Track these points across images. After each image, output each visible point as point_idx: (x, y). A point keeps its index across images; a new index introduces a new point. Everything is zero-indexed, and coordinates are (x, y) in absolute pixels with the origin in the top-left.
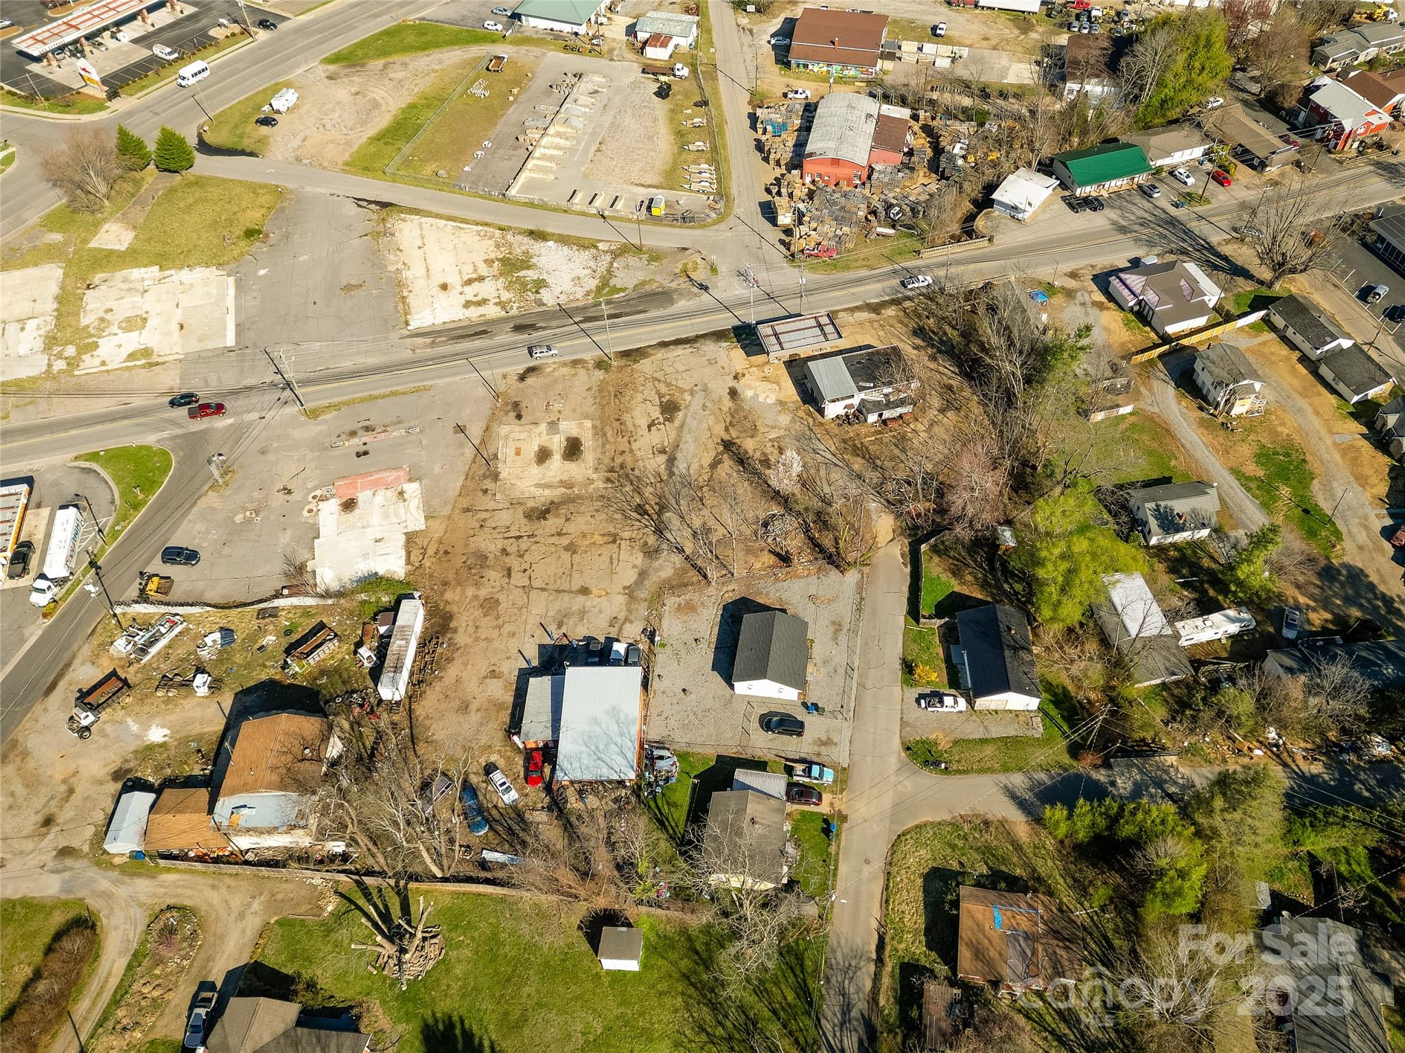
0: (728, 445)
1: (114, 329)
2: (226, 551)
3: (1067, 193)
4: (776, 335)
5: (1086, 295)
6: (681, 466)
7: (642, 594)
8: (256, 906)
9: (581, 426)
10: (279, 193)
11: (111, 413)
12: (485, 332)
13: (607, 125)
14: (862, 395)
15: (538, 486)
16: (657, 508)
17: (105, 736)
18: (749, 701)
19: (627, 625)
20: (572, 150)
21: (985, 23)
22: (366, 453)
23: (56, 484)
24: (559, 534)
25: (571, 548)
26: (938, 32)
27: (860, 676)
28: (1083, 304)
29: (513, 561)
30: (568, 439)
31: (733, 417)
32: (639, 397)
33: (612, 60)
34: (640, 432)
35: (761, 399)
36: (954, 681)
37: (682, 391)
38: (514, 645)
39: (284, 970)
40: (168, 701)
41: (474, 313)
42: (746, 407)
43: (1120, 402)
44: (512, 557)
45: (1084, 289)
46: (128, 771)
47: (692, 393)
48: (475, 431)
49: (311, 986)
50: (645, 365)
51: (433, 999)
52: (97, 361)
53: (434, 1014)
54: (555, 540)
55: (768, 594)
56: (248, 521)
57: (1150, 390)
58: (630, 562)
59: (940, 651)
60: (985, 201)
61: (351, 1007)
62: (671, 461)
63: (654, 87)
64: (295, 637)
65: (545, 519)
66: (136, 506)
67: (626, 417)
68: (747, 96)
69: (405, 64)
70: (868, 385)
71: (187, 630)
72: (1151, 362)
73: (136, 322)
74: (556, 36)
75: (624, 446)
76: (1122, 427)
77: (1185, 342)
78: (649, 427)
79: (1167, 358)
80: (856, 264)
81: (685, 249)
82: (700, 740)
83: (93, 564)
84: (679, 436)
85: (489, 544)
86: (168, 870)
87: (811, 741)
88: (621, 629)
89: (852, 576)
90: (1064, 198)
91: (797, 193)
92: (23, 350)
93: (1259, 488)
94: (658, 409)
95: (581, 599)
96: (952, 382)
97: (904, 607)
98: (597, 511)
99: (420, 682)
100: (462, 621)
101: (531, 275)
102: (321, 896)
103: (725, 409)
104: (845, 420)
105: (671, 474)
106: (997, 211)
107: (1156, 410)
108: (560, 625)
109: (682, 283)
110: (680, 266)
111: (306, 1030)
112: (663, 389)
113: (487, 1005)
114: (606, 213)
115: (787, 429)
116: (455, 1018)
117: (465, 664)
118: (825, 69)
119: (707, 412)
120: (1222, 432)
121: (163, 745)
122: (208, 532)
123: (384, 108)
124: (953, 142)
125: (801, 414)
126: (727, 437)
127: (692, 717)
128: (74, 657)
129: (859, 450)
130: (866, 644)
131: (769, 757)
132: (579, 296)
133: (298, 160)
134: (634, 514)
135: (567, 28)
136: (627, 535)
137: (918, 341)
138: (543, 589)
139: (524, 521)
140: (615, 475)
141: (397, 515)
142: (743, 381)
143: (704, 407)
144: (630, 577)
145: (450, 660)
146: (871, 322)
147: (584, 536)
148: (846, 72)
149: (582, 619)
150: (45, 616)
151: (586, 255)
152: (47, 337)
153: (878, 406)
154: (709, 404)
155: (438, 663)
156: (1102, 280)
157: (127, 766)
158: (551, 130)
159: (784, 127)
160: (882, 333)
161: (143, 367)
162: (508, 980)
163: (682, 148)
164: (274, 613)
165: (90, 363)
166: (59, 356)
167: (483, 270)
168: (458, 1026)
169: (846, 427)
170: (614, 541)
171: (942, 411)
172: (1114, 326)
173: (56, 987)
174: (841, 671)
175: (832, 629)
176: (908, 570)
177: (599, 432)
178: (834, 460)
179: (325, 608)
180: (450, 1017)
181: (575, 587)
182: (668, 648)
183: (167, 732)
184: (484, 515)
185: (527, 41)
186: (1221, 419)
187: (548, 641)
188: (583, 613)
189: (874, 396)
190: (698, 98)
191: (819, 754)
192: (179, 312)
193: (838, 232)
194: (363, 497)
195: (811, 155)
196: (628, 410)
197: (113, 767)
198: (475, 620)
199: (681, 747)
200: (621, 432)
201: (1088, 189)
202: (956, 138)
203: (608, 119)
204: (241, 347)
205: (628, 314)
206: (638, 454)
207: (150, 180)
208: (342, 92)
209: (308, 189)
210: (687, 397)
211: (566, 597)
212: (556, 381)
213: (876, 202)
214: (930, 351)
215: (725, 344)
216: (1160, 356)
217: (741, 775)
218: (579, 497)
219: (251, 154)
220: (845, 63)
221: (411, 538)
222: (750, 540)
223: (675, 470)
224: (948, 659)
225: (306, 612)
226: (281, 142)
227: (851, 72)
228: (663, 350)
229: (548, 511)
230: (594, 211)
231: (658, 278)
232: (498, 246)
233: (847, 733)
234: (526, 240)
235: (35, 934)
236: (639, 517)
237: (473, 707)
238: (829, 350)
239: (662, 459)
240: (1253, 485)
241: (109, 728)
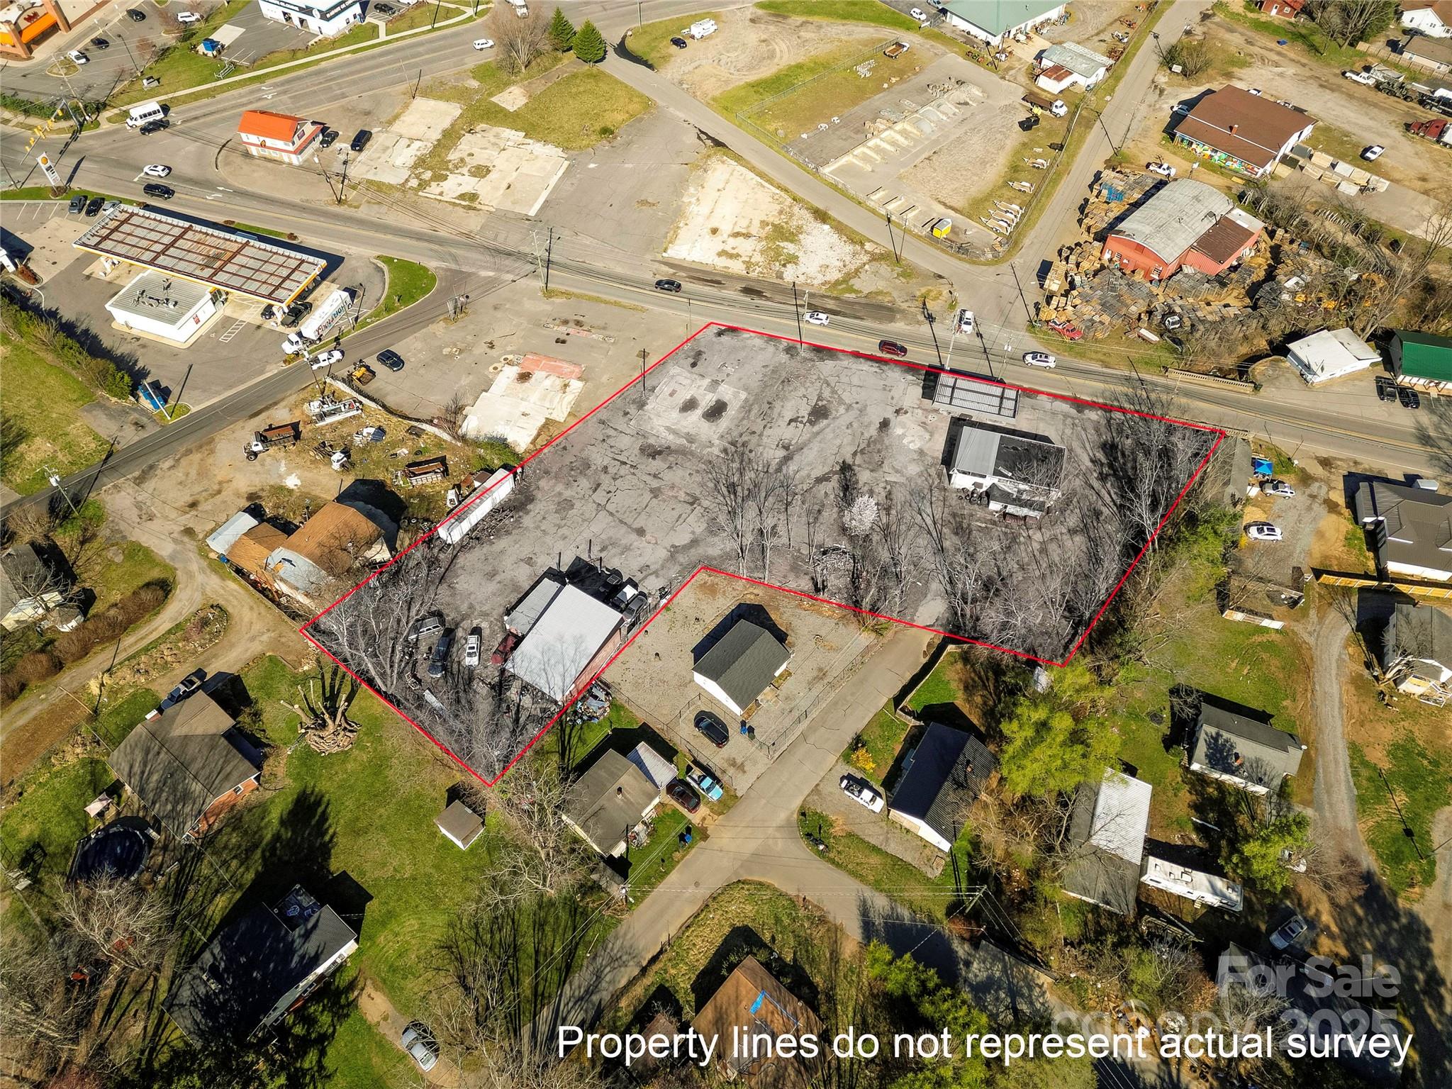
0: (845, 468)
1: (465, 170)
2: (422, 371)
3: (1387, 375)
4: (953, 388)
5: (1325, 489)
6: (792, 467)
7: (682, 559)
8: (265, 638)
9: (736, 395)
10: (647, 104)
11: (426, 234)
12: (719, 283)
13: (953, 137)
14: (995, 480)
15: (668, 429)
16: (746, 492)
17: (263, 465)
18: (701, 693)
19: (653, 577)
20: (905, 150)
21: (1435, 161)
22: (564, 342)
23: (354, 270)
24: (655, 476)
25: (656, 493)
26: (1369, 155)
27: (809, 728)
28: (1313, 497)
29: (606, 480)
30: (718, 402)
31: (869, 445)
32: (802, 391)
33: (1003, 78)
34: (780, 422)
35: (905, 441)
36: (888, 783)
37: (841, 401)
38: (560, 546)
39: (250, 693)
40: (314, 462)
41: (721, 263)
42: (887, 442)
43: (1274, 614)
44: (608, 476)
45: (1327, 482)
46: (259, 497)
47: (849, 408)
48: (652, 360)
49: (257, 715)
50: (827, 367)
51: (321, 776)
52: (438, 190)
53: (314, 786)
54: (649, 479)
55: (783, 615)
56: (451, 356)
57: (1321, 619)
58: (695, 524)
59: (898, 748)
60: (1280, 349)
61: (269, 745)
62: (787, 459)
63: (1023, 116)
64: (421, 459)
65: (654, 458)
66: (389, 309)
67: (778, 405)
68: (1109, 153)
69: (820, 27)
70: (1006, 472)
71: (359, 417)
72: (1346, 591)
73: (481, 172)
74: (968, 38)
75: (758, 427)
76: (1257, 639)
77: (1403, 588)
78: (791, 421)
79: (1368, 595)
80: (1094, 356)
81: (940, 277)
82: (640, 702)
84: (809, 441)
85: (599, 457)
86: (234, 580)
87: (726, 756)
88: (645, 577)
89: (865, 638)
90: (1378, 379)
91: (1085, 265)
92: (399, 162)
93: (1370, 779)
94: (809, 409)
95: (634, 536)
96: (1104, 510)
97: (896, 691)
98: (698, 472)
99: (478, 539)
100: (536, 508)
101: (789, 248)
102: (306, 656)
103: (867, 435)
104: (969, 496)
105: (779, 470)
106: (1288, 362)
107: (1311, 641)
108: (602, 550)
109: (914, 307)
110: (924, 290)
111: (226, 742)
112: (827, 393)
113: (350, 803)
114: (893, 218)
115: (909, 479)
116: (325, 799)
117: (516, 542)
118: (1209, 153)
119: (849, 431)
120: (1372, 702)
121: (290, 491)
122: (420, 351)
123: (776, 60)
124: (1292, 273)
125: (933, 471)
126: (849, 461)
127: (648, 680)
128: (283, 399)
129: (961, 530)
130: (836, 703)
131: (682, 747)
132: (816, 282)
133: (681, 83)
134: (724, 490)
135: (982, 36)
136: (706, 503)
137: (1100, 455)
138: (611, 514)
139: (637, 451)
140: (733, 449)
141: (551, 401)
142: (902, 418)
143: (850, 425)
144: (682, 538)
145: (508, 533)
146: (1066, 416)
147: (673, 487)
148: (1229, 163)
149: (622, 553)
150: (285, 362)
151: (849, 248)
152: (419, 158)
153: (1006, 497)
154: (855, 425)
155: (498, 531)
156: (1353, 482)
157: (260, 494)
158: (899, 127)
159: (1119, 196)
160: (1068, 431)
161: (464, 207)
162: (375, 796)
163: (1006, 184)
164: (418, 433)
165: (434, 189)
166: (418, 177)
167: (755, 230)
168: (323, 807)
169: (965, 503)
170: (692, 504)
171: (1072, 532)
172: (1331, 534)
173: (120, 618)
174: (796, 714)
175: (815, 673)
176: (924, 660)
177: (747, 408)
178: (932, 528)
179: (453, 449)
180: (323, 796)
181: (636, 526)
182: (671, 613)
183: (299, 483)
184: (612, 432)
185: (940, 37)
186: (1382, 687)
187: (585, 557)
188: (627, 549)
189: (1008, 486)
190: (1058, 141)
191: (724, 772)
192: (515, 174)
193: (1097, 318)
194: (538, 375)
195: (1119, 232)
196: (784, 399)
197: (252, 490)
198: (546, 512)
199: (621, 699)
200: (763, 415)
201: (1415, 380)
202: (1300, 269)
203: (959, 132)
204: (537, 220)
205: (845, 315)
206: (765, 439)
207: (566, 61)
208: (752, 36)
209: (671, 110)
210: (842, 410)
211: (624, 529)
212: (744, 348)
213: (1158, 304)
214: (1105, 470)
215: (910, 377)
216: (1362, 590)
217: (643, 749)
218: (692, 453)
219: (650, 67)
220: (1232, 152)
221: (548, 423)
222: (803, 561)
223: (784, 468)
224: (899, 760)
225: (439, 443)
226: (679, 64)
227: (1235, 165)
228: (852, 360)
229: (660, 453)
230: (883, 212)
231: (895, 294)
232: (781, 212)
233: (761, 768)
234: (808, 216)
235: (139, 575)
236: (726, 493)
237: (498, 578)
238: (1003, 425)
239: (781, 453)
240: (1365, 773)
241: (268, 460)
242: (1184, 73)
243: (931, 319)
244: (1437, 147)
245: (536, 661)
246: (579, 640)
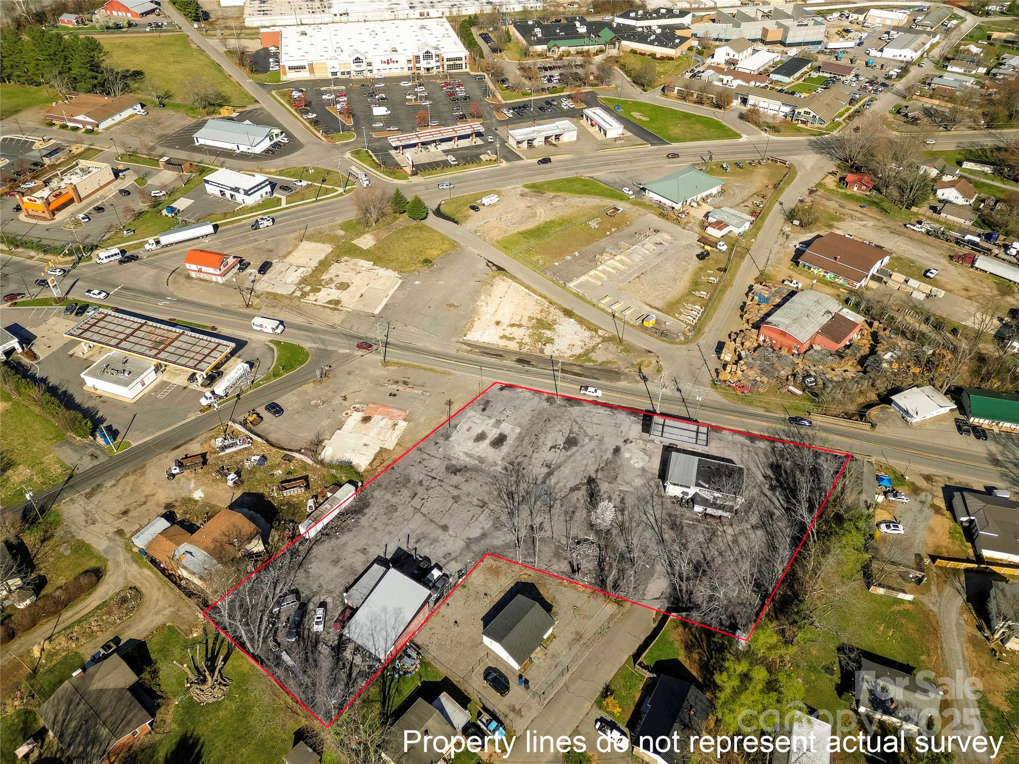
0: (591, 481)
1: (333, 286)
2: (296, 416)
3: (962, 417)
4: (663, 425)
5: (930, 497)
6: (553, 480)
7: (475, 548)
8: (167, 612)
9: (513, 430)
10: (454, 245)
11: (304, 326)
12: (501, 356)
13: (654, 264)
14: (697, 490)
15: (466, 453)
16: (521, 498)
17: (178, 483)
18: (489, 653)
19: (453, 562)
20: (622, 272)
21: (973, 279)
22: (395, 395)
23: (254, 349)
24: (456, 487)
25: (456, 499)
26: (928, 274)
27: (571, 679)
28: (922, 502)
29: (421, 491)
30: (501, 434)
31: (606, 465)
32: (558, 427)
33: (684, 228)
34: (544, 449)
35: (632, 462)
36: (631, 725)
37: (586, 434)
38: (386, 539)
39: (152, 655)
40: (215, 480)
41: (503, 343)
42: (619, 463)
43: (906, 589)
44: (423, 488)
45: (931, 492)
46: (173, 506)
47: (591, 439)
48: (456, 407)
49: (155, 673)
50: (576, 410)
51: (199, 722)
52: (314, 298)
53: (194, 730)
54: (451, 489)
55: (548, 591)
56: (317, 406)
57: (940, 592)
58: (484, 522)
59: (638, 695)
60: (886, 399)
61: (161, 697)
62: (550, 474)
63: (699, 251)
64: (291, 477)
65: (455, 474)
66: (275, 375)
67: (542, 436)
68: (757, 274)
69: (565, 199)
70: (704, 484)
71: (250, 448)
72: (955, 571)
73: (343, 286)
74: (660, 205)
75: (529, 452)
76: (896, 608)
77: (996, 569)
78: (551, 448)
79: (973, 575)
80: (759, 404)
81: (650, 352)
82: (443, 660)
83: (238, 395)
84: (565, 461)
85: (416, 474)
86: (149, 568)
87: (507, 703)
88: (448, 562)
89: (610, 608)
90: (957, 420)
91: (748, 344)
92: (289, 281)
93: (996, 720)
94: (564, 439)
95: (440, 531)
96: (776, 511)
97: (634, 650)
98: (486, 484)
99: (327, 535)
100: (370, 512)
101: (548, 333)
102: (195, 626)
103: (605, 458)
104: (679, 501)
105: (544, 482)
106: (892, 409)
107: (935, 609)
108: (417, 542)
109: (633, 372)
110: (639, 360)
111: (130, 695)
112: (576, 429)
113: (219, 744)
114: (616, 314)
115: (636, 489)
116: (201, 741)
117: (355, 537)
118: (822, 273)
119: (592, 455)
120: (987, 657)
121: (196, 502)
122: (296, 403)
123: (537, 218)
124: (887, 350)
125: (652, 483)
126: (593, 476)
127: (448, 642)
128: (197, 437)
129: (675, 526)
130: (590, 660)
131: (474, 697)
132: (566, 355)
133: (476, 232)
134: (505, 497)
135: (669, 203)
136: (492, 506)
137: (769, 472)
138: (424, 515)
139: (443, 470)
140: (511, 467)
141: (384, 436)
142: (628, 446)
143: (593, 451)
144: (475, 533)
145: (350, 530)
146: (743, 445)
147: (468, 495)
148: (837, 280)
149: (432, 544)
150: (201, 411)
151: (587, 333)
152: (303, 278)
153: (705, 502)
154: (596, 450)
155: (343, 529)
156: (949, 492)
157: (174, 504)
158: (617, 258)
159: (766, 300)
160: (746, 456)
161: (331, 309)
162: (239, 738)
163: (690, 293)
164: (290, 459)
165: (311, 297)
166: (301, 290)
167: (524, 322)
168: (199, 748)
169: (677, 507)
170: (482, 507)
171: (754, 528)
172: (938, 529)
173: (63, 597)
174: (560, 668)
175: (574, 636)
176: (654, 625)
177: (520, 438)
178: (654, 525)
179: (314, 470)
180: (199, 739)
181: (442, 523)
182: (466, 590)
183: (203, 495)
184: (426, 456)
185: (642, 205)
186: (993, 645)
187: (404, 548)
188: (435, 541)
189: (706, 494)
190: (723, 266)
191: (506, 716)
192: (366, 288)
193: (758, 379)
194: (376, 418)
195: (768, 323)
196: (546, 432)
197: (169, 501)
198: (378, 514)
199: (428, 657)
200: (532, 443)
201: (982, 421)
202: (892, 347)
203: (658, 261)
204: (380, 316)
205: (586, 377)
206: (534, 461)
207: (401, 219)
208: (522, 204)
209: (469, 248)
210: (587, 440)
211: (433, 526)
212: (518, 398)
213: (799, 369)
214: (774, 483)
215: (633, 418)
216: (967, 570)
217: (445, 698)
218: (482, 471)
219: (456, 222)
220: (838, 273)
221: (382, 451)
222: (563, 549)
223: (548, 481)
224: (639, 705)
225: (305, 466)
226: (474, 221)
227: (840, 281)
228: (592, 406)
229: (460, 470)
230: (610, 311)
231: (620, 363)
232: (542, 311)
233: (534, 713)
234: (559, 313)
235: (79, 565)
236: (506, 499)
237: (341, 564)
238: (700, 451)
239: (546, 470)
240: (990, 714)
241: (183, 480)
242: (801, 225)
243: (645, 379)
244: (971, 270)
245: (366, 628)
246: (398, 612)
